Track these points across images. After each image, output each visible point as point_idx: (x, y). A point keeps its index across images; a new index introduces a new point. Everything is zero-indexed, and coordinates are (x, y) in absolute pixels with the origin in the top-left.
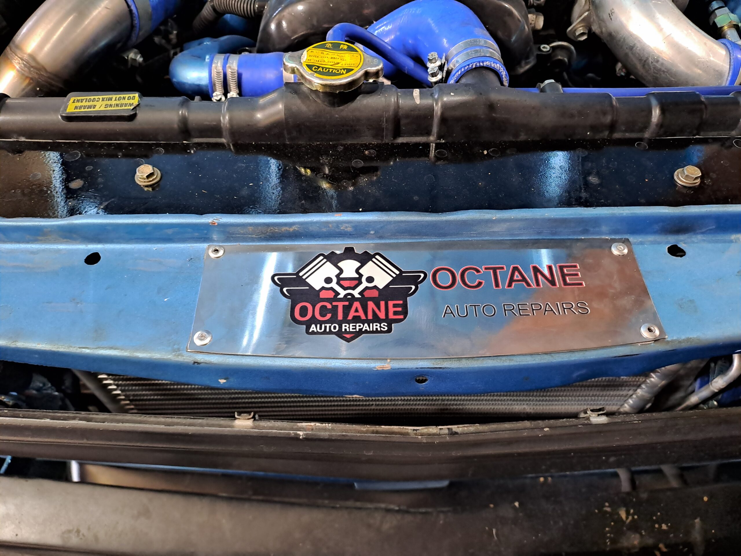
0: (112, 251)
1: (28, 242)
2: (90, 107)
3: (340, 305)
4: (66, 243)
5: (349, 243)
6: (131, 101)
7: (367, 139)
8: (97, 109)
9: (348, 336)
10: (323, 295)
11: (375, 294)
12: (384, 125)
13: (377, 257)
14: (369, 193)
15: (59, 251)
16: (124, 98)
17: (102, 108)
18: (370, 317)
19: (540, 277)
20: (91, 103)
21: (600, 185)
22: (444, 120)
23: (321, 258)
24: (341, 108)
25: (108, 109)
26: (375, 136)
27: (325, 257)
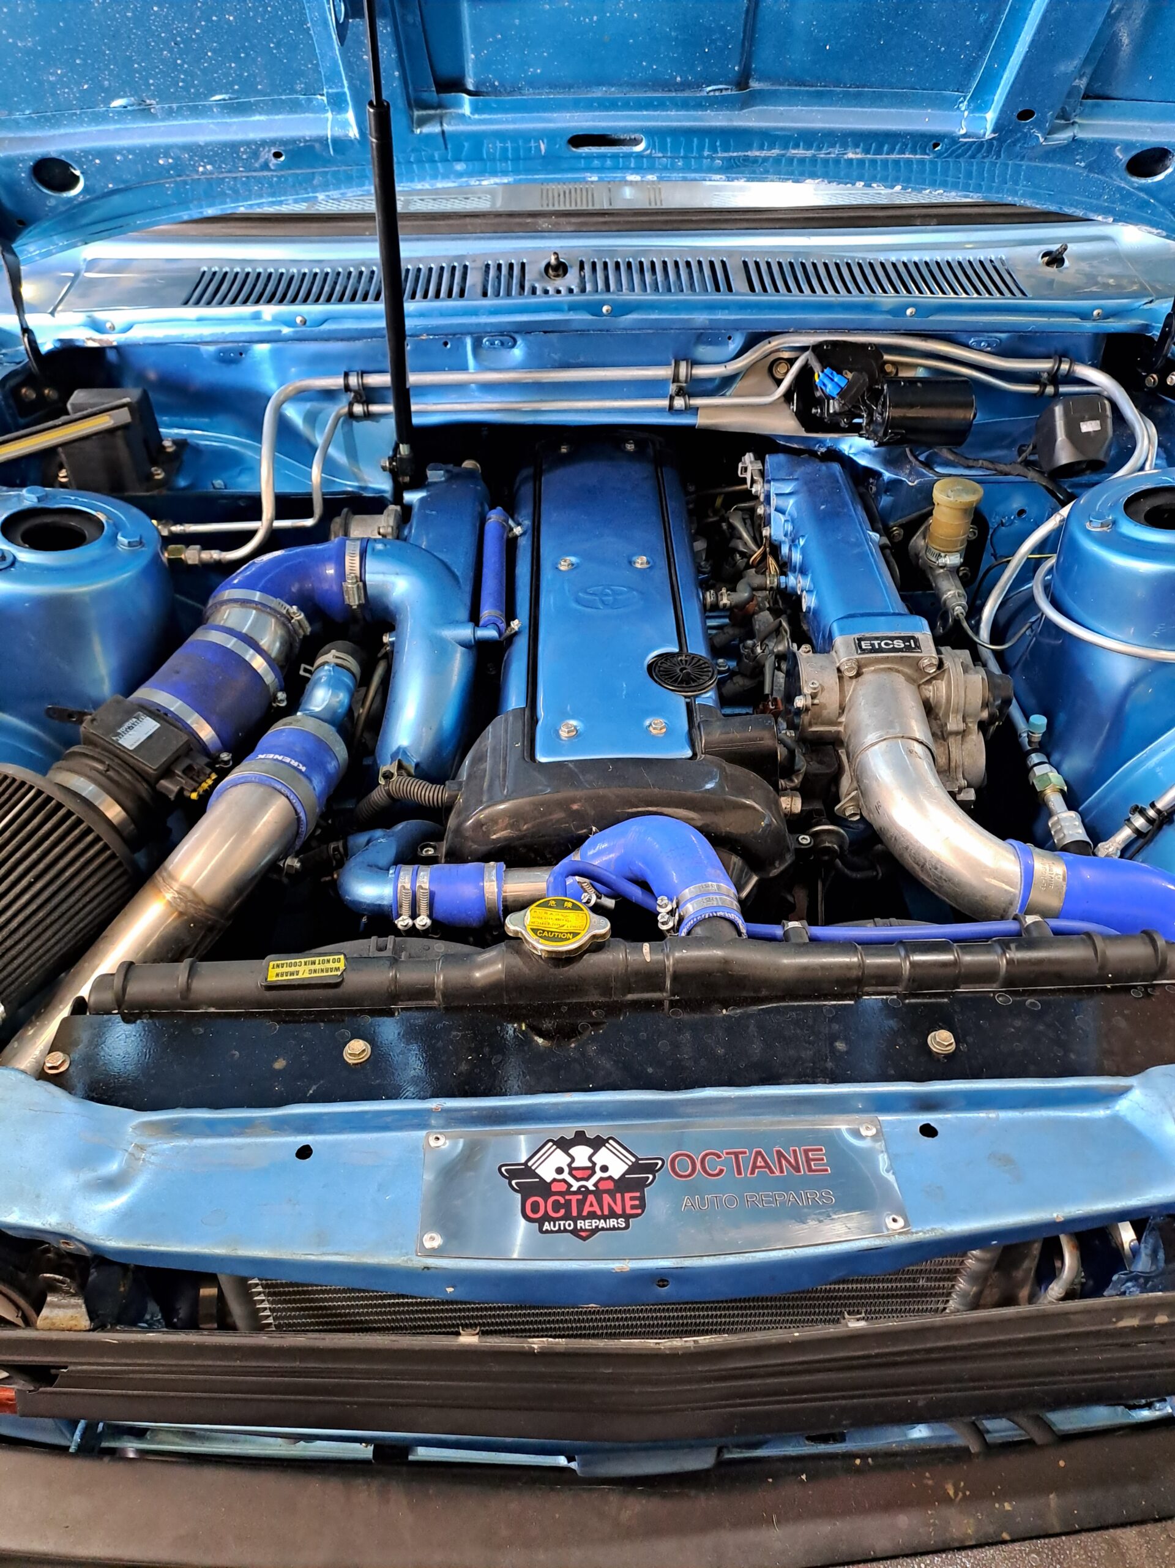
0: (324, 1143)
1: (232, 1135)
2: (292, 974)
3: (574, 1199)
4: (275, 1135)
5: (579, 1126)
6: (336, 965)
7: (595, 997)
8: (300, 976)
9: (583, 1234)
10: (555, 1188)
11: (610, 1185)
12: (613, 984)
13: (611, 1141)
14: (598, 1065)
15: (265, 1145)
16: (328, 961)
17: (306, 975)
18: (606, 1212)
19: (784, 1162)
20: (293, 969)
21: (847, 1053)
22: (676, 977)
23: (550, 1144)
24: (566, 969)
25: (313, 975)
26: (603, 994)
27: (555, 1143)
